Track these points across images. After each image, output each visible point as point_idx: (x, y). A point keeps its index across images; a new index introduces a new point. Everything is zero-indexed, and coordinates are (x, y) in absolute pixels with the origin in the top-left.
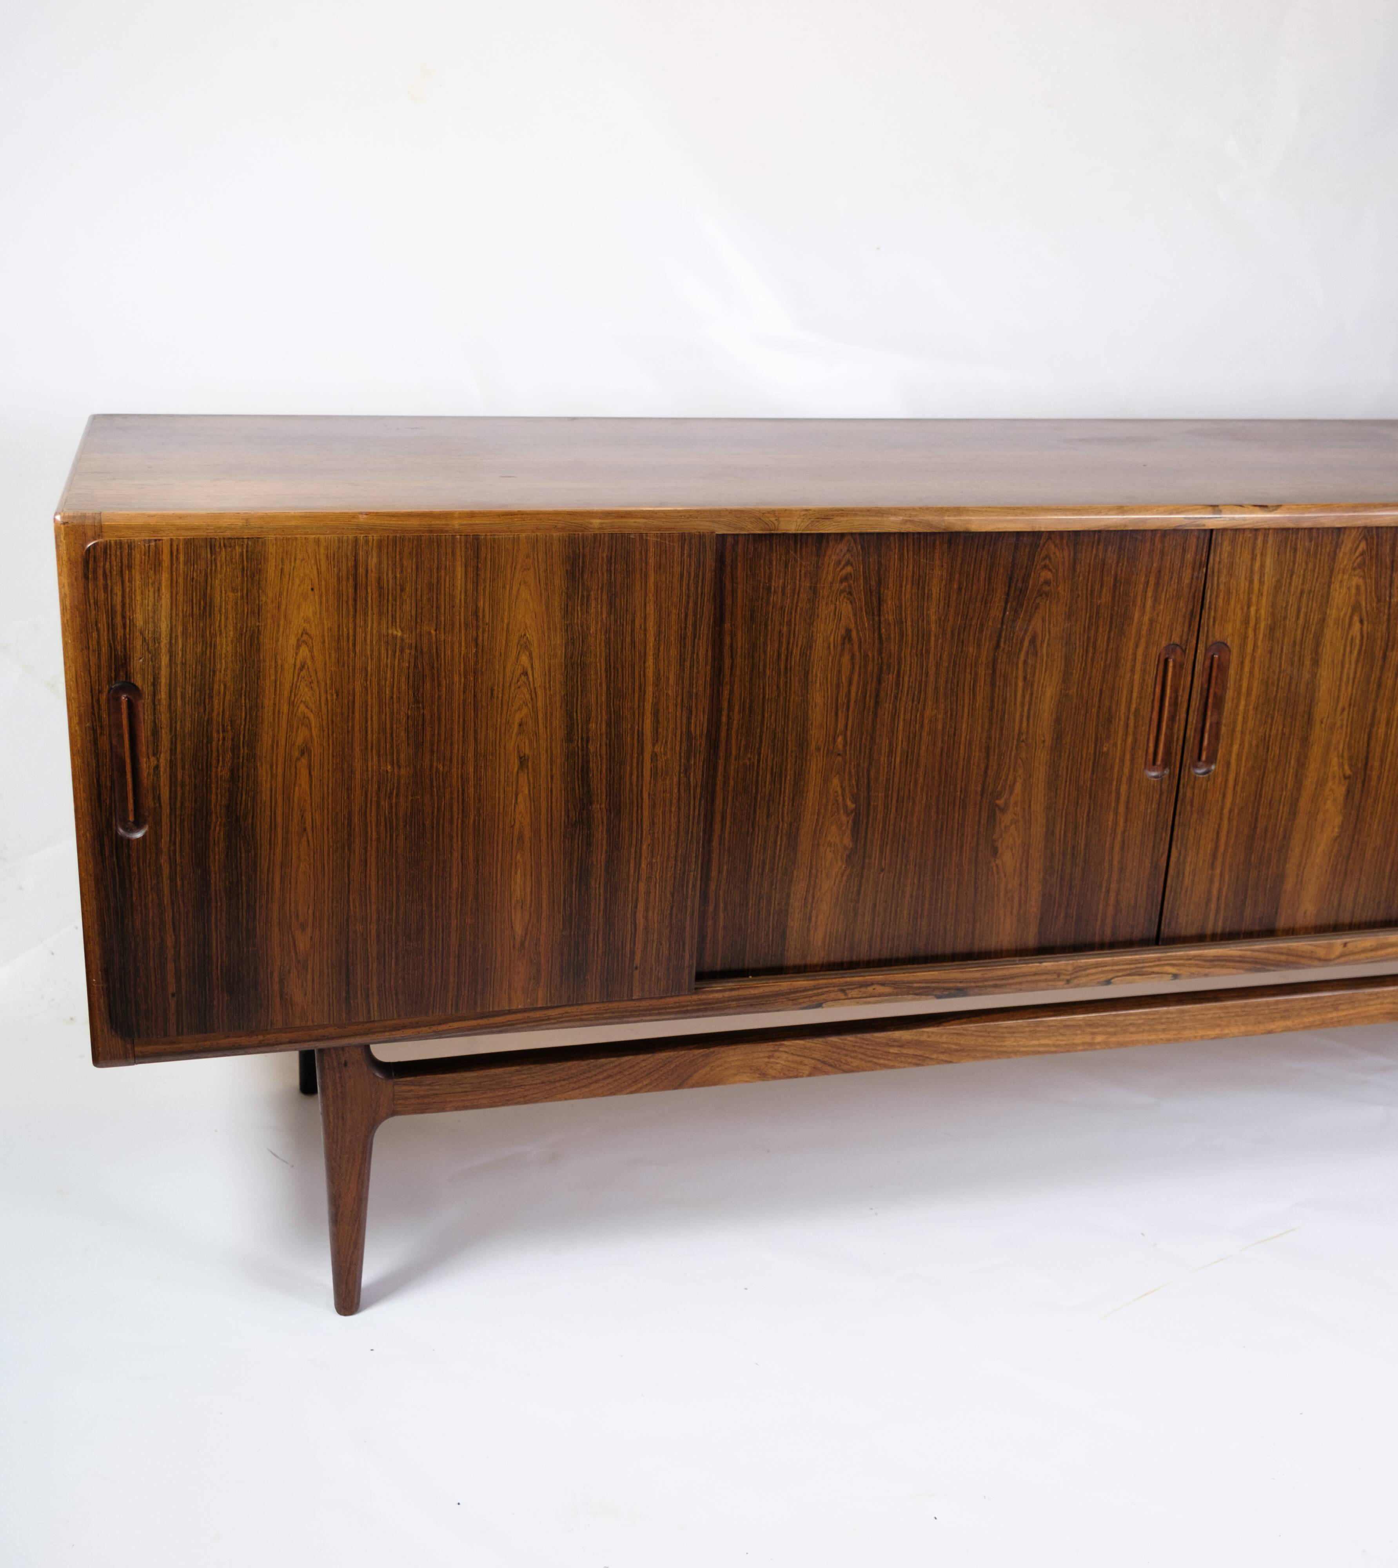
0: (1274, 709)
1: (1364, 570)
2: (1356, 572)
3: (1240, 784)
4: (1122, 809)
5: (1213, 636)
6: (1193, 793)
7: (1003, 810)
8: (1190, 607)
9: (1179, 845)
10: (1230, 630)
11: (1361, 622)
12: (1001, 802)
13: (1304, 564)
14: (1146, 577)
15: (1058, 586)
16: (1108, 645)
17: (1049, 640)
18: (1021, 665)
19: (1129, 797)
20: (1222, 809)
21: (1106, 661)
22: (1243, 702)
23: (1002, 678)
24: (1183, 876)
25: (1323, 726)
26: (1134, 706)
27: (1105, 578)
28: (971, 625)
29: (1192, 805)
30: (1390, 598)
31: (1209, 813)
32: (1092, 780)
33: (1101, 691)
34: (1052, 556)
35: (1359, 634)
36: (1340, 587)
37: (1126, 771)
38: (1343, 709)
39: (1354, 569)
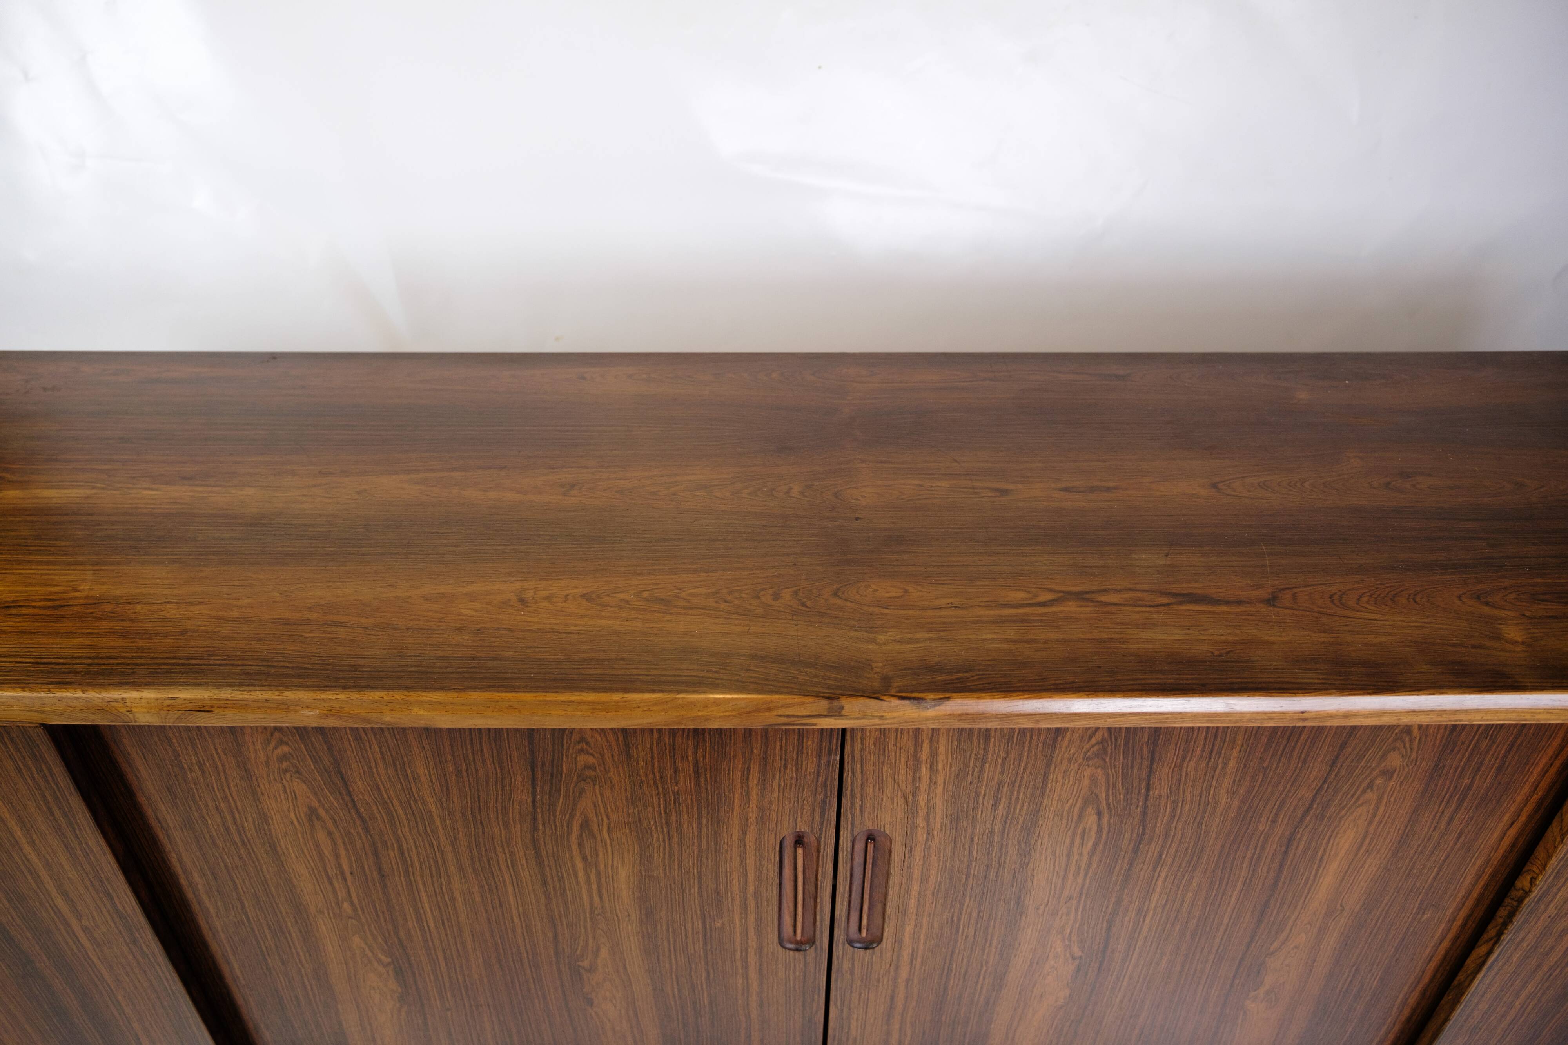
0: (964, 895)
1: (1104, 760)
2: (1090, 763)
3: (919, 960)
4: (753, 974)
5: (862, 823)
6: (853, 964)
7: (591, 970)
8: (820, 796)
9: (839, 1004)
10: (889, 819)
11: (1099, 814)
12: (586, 963)
13: (1002, 754)
14: (744, 763)
15: (607, 772)
16: (700, 832)
17: (609, 824)
18: (574, 847)
19: (760, 965)
20: (895, 979)
21: (700, 845)
22: (915, 888)
23: (551, 859)
24: (849, 1028)
25: (1040, 912)
26: (751, 889)
27: (679, 764)
28: (488, 808)
29: (852, 974)
30: (1148, 790)
31: (878, 981)
32: (705, 950)
33: (699, 873)
34: (589, 739)
35: (1095, 827)
36: (1063, 777)
37: (753, 943)
38: (1070, 898)
39: (1088, 759)
